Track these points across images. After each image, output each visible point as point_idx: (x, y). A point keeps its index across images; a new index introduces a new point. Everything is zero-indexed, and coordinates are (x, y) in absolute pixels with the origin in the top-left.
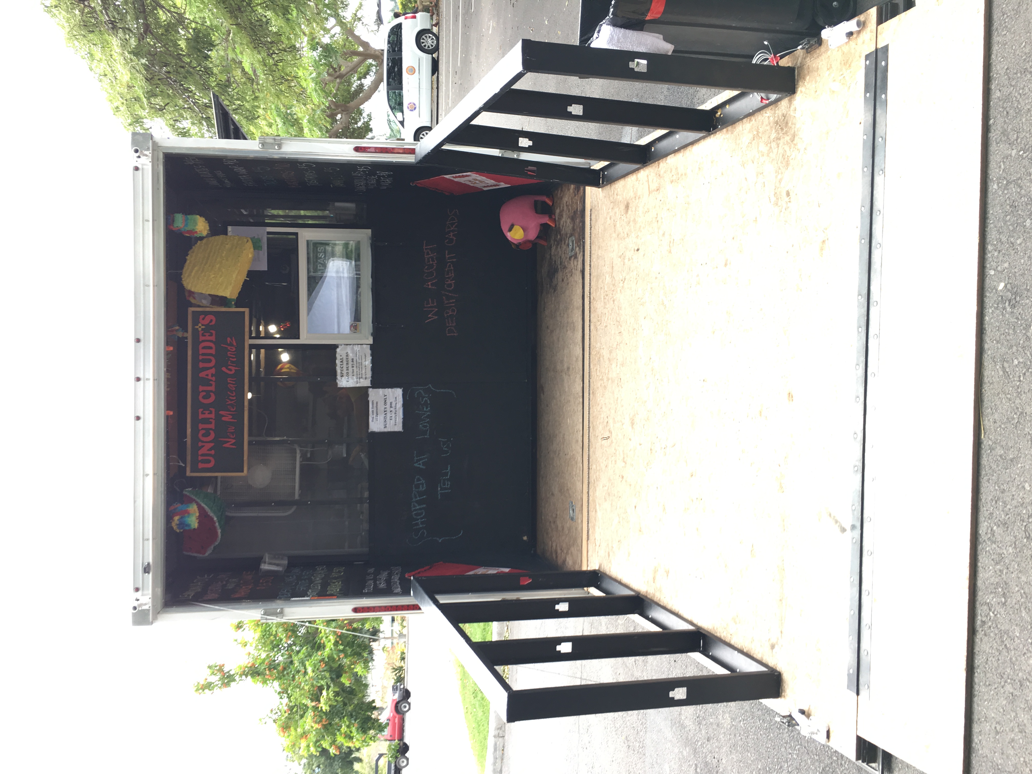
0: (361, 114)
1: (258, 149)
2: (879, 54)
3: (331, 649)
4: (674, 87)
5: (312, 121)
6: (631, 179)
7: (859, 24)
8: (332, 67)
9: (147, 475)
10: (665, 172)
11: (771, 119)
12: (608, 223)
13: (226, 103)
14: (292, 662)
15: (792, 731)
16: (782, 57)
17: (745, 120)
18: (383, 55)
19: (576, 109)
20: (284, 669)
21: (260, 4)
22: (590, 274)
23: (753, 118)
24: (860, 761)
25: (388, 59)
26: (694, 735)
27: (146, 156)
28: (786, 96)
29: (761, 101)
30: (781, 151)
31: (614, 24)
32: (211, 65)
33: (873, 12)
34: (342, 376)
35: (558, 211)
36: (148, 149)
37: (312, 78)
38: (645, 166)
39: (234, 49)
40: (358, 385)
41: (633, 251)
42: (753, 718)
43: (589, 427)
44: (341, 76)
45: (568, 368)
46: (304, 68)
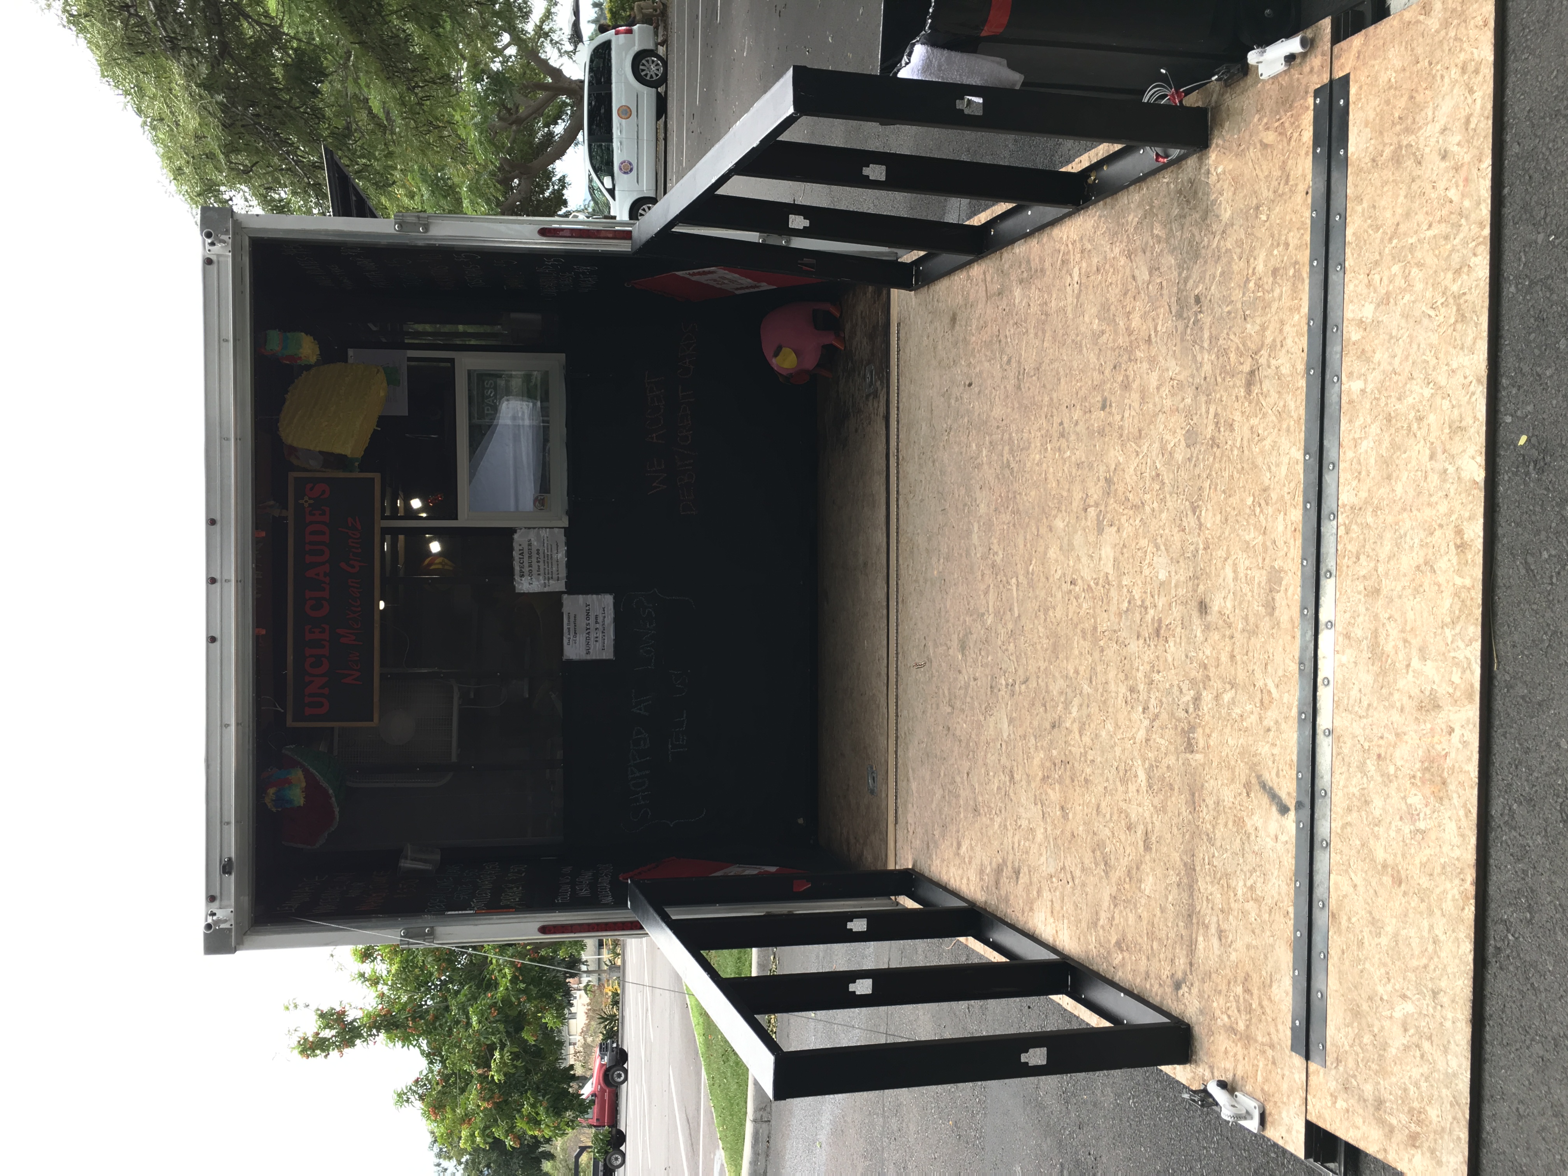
0: (550, 179)
1: (393, 231)
2: (1336, 88)
3: (507, 989)
4: (1025, 139)
5: (475, 189)
6: (960, 277)
7: (1303, 43)
8: (506, 108)
9: (227, 726)
10: (1011, 267)
11: (1172, 186)
12: (924, 344)
13: (345, 161)
14: (447, 1009)
15: (1208, 1113)
16: (1187, 93)
17: (1131, 188)
18: (582, 89)
19: (876, 172)
20: (436, 1018)
21: (396, 12)
22: (898, 422)
23: (1144, 186)
24: (1312, 1160)
25: (589, 95)
26: (1059, 1119)
27: (224, 242)
28: (1195, 152)
29: (1157, 160)
30: (1187, 235)
31: (932, 42)
32: (321, 105)
33: (1326, 24)
34: (522, 576)
35: (848, 326)
36: (226, 232)
37: (475, 124)
38: (980, 258)
39: (356, 80)
40: (546, 590)
41: (962, 388)
42: (1148, 1094)
43: (897, 654)
44: (519, 121)
45: (865, 564)
46: (463, 109)
